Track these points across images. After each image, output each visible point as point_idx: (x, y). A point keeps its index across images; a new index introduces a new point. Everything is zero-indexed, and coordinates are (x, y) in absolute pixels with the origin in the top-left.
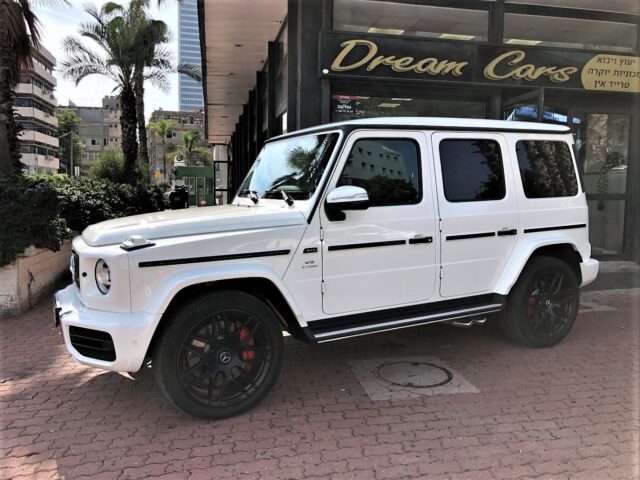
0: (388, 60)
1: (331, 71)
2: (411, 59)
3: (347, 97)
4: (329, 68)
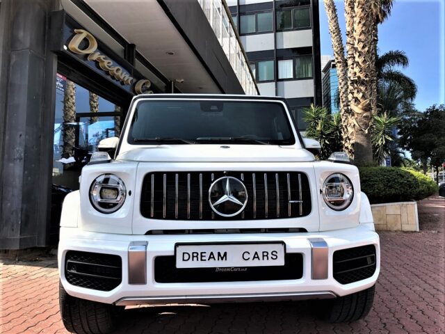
0: (102, 57)
1: (68, 49)
2: (112, 63)
3: (61, 76)
4: (67, 46)
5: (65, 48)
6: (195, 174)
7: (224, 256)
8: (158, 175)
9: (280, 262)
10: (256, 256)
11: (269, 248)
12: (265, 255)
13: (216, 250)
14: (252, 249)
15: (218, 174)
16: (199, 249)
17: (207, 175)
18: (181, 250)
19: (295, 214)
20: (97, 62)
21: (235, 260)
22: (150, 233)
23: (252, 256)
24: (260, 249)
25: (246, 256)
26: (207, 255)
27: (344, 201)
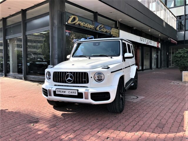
0: (80, 22)
1: (68, 23)
2: (85, 23)
3: (68, 31)
4: (67, 22)
5: (67, 23)
6: (63, 72)
7: (65, 92)
8: (56, 72)
9: (76, 94)
10: (71, 93)
11: (74, 91)
12: (73, 92)
13: (63, 90)
14: (71, 91)
15: (68, 72)
16: (60, 90)
17: (65, 72)
18: (57, 90)
19: (85, 83)
20: (79, 24)
21: (67, 93)
22: (55, 85)
23: (70, 92)
24: (72, 91)
25: (69, 92)
26: (62, 91)
27: (102, 80)
